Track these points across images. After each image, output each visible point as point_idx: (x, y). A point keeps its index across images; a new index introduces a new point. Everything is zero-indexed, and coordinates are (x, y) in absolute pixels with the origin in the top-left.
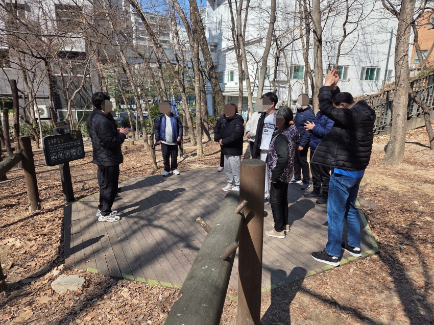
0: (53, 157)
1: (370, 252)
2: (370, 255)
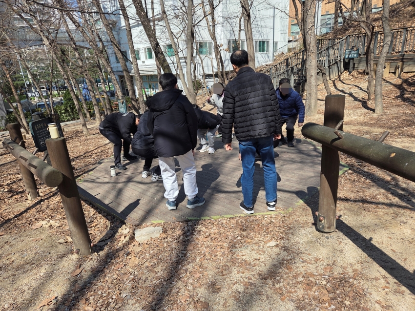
0: (42, 143)
1: (346, 169)
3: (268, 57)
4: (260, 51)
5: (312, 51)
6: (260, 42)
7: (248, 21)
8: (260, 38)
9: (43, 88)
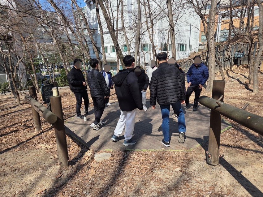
0: (47, 98)
1: (230, 127)
2: (230, 128)
3: (186, 54)
4: (180, 50)
5: (213, 52)
6: (181, 45)
7: (173, 33)
8: (181, 43)
9: (50, 66)
